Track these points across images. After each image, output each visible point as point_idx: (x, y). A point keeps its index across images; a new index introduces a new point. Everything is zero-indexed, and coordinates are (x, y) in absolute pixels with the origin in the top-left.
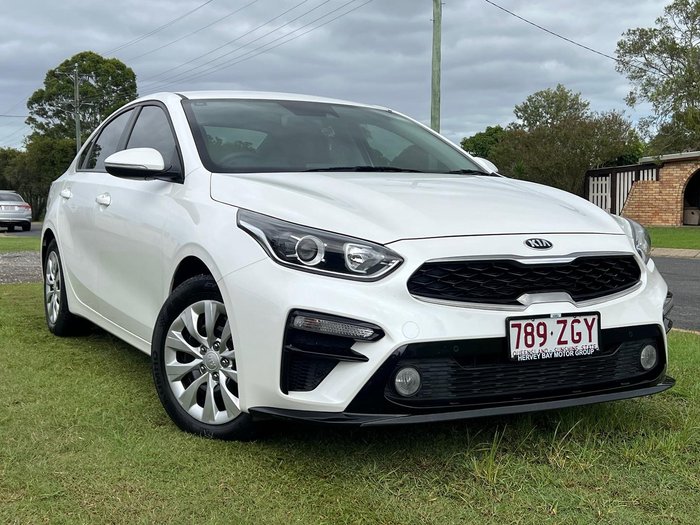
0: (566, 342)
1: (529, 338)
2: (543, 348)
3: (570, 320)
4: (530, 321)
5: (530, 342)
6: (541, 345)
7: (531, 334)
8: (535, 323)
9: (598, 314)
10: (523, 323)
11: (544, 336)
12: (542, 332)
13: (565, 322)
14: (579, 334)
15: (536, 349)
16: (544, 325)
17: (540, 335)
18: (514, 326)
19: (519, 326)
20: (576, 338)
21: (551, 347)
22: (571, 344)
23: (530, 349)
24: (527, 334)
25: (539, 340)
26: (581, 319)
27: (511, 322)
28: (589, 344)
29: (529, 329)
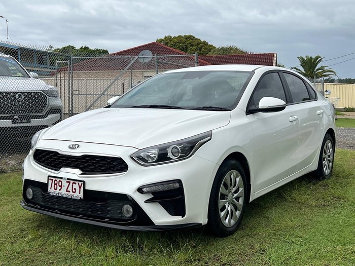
0: (69, 192)
1: (56, 186)
2: (60, 191)
3: (72, 182)
4: (56, 179)
5: (56, 188)
6: (60, 190)
7: (56, 184)
8: (58, 180)
9: (84, 182)
10: (54, 179)
11: (61, 186)
12: (60, 185)
13: (69, 182)
14: (75, 189)
15: (58, 191)
16: (61, 181)
17: (59, 186)
18: (50, 179)
19: (52, 180)
20: (74, 191)
21: (63, 192)
22: (71, 193)
23: (55, 191)
24: (55, 184)
25: (59, 188)
26: (77, 182)
27: (50, 178)
28: (79, 195)
29: (56, 183)
